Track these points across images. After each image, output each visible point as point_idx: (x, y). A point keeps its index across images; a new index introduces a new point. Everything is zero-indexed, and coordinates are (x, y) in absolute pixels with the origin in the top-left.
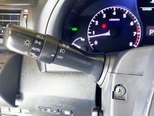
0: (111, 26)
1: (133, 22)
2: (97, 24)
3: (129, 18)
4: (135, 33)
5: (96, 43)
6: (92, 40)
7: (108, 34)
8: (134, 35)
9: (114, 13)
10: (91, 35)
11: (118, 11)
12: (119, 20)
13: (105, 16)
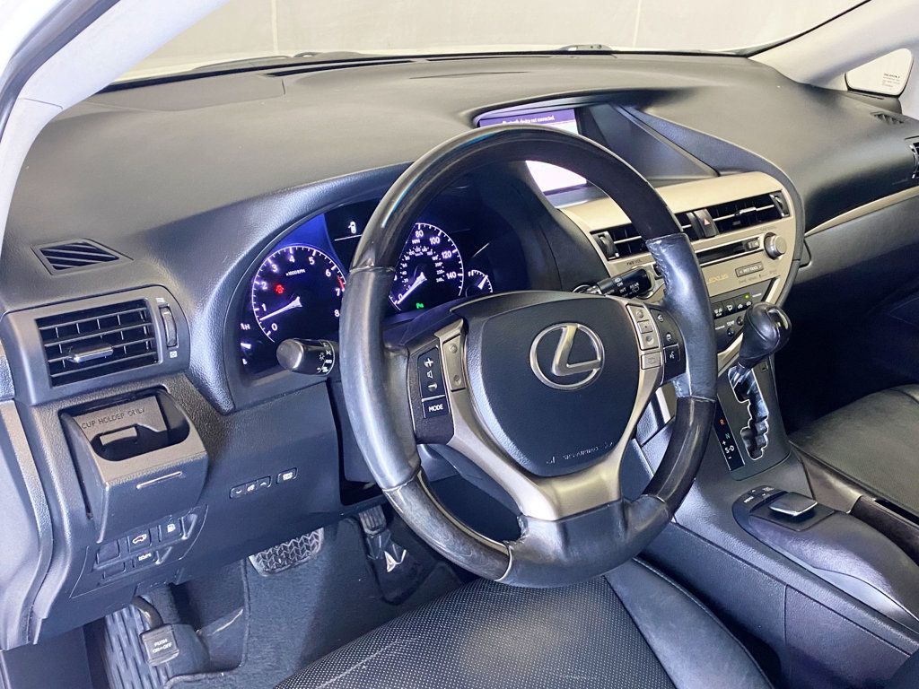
0: (293, 287)
1: (330, 271)
2: (265, 288)
3: (322, 264)
4: (338, 290)
5: (275, 327)
6: (267, 324)
7: (297, 303)
8: (338, 294)
9: (292, 259)
10: (262, 313)
11: (297, 253)
12: (303, 271)
13: (275, 268)
